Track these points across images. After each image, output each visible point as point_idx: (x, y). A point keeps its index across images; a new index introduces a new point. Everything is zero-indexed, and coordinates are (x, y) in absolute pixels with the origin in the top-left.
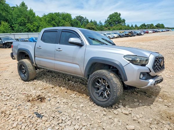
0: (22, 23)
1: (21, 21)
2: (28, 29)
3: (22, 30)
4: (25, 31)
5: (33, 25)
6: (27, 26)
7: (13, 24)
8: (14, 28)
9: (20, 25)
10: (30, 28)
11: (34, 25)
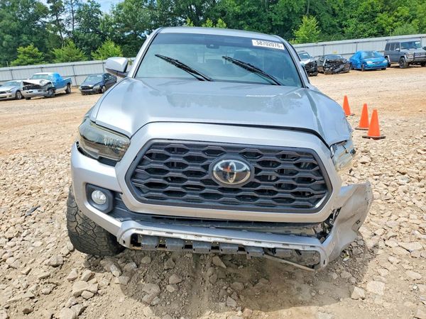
0: (367, 13)
1: (366, 8)
2: (378, 28)
3: (364, 31)
4: (371, 35)
5: (396, 16)
6: (377, 19)
7: (346, 20)
8: (345, 29)
9: (362, 20)
10: (384, 25)
11: (399, 14)
